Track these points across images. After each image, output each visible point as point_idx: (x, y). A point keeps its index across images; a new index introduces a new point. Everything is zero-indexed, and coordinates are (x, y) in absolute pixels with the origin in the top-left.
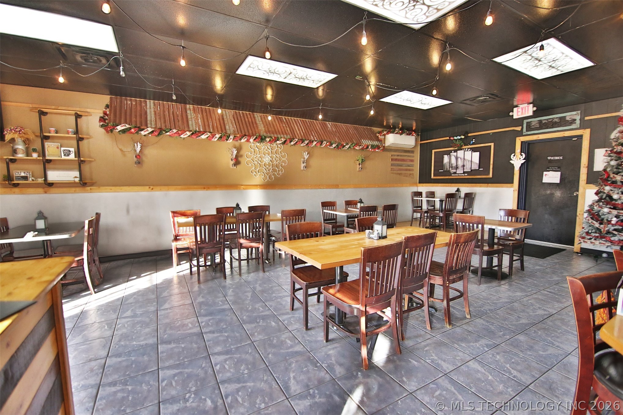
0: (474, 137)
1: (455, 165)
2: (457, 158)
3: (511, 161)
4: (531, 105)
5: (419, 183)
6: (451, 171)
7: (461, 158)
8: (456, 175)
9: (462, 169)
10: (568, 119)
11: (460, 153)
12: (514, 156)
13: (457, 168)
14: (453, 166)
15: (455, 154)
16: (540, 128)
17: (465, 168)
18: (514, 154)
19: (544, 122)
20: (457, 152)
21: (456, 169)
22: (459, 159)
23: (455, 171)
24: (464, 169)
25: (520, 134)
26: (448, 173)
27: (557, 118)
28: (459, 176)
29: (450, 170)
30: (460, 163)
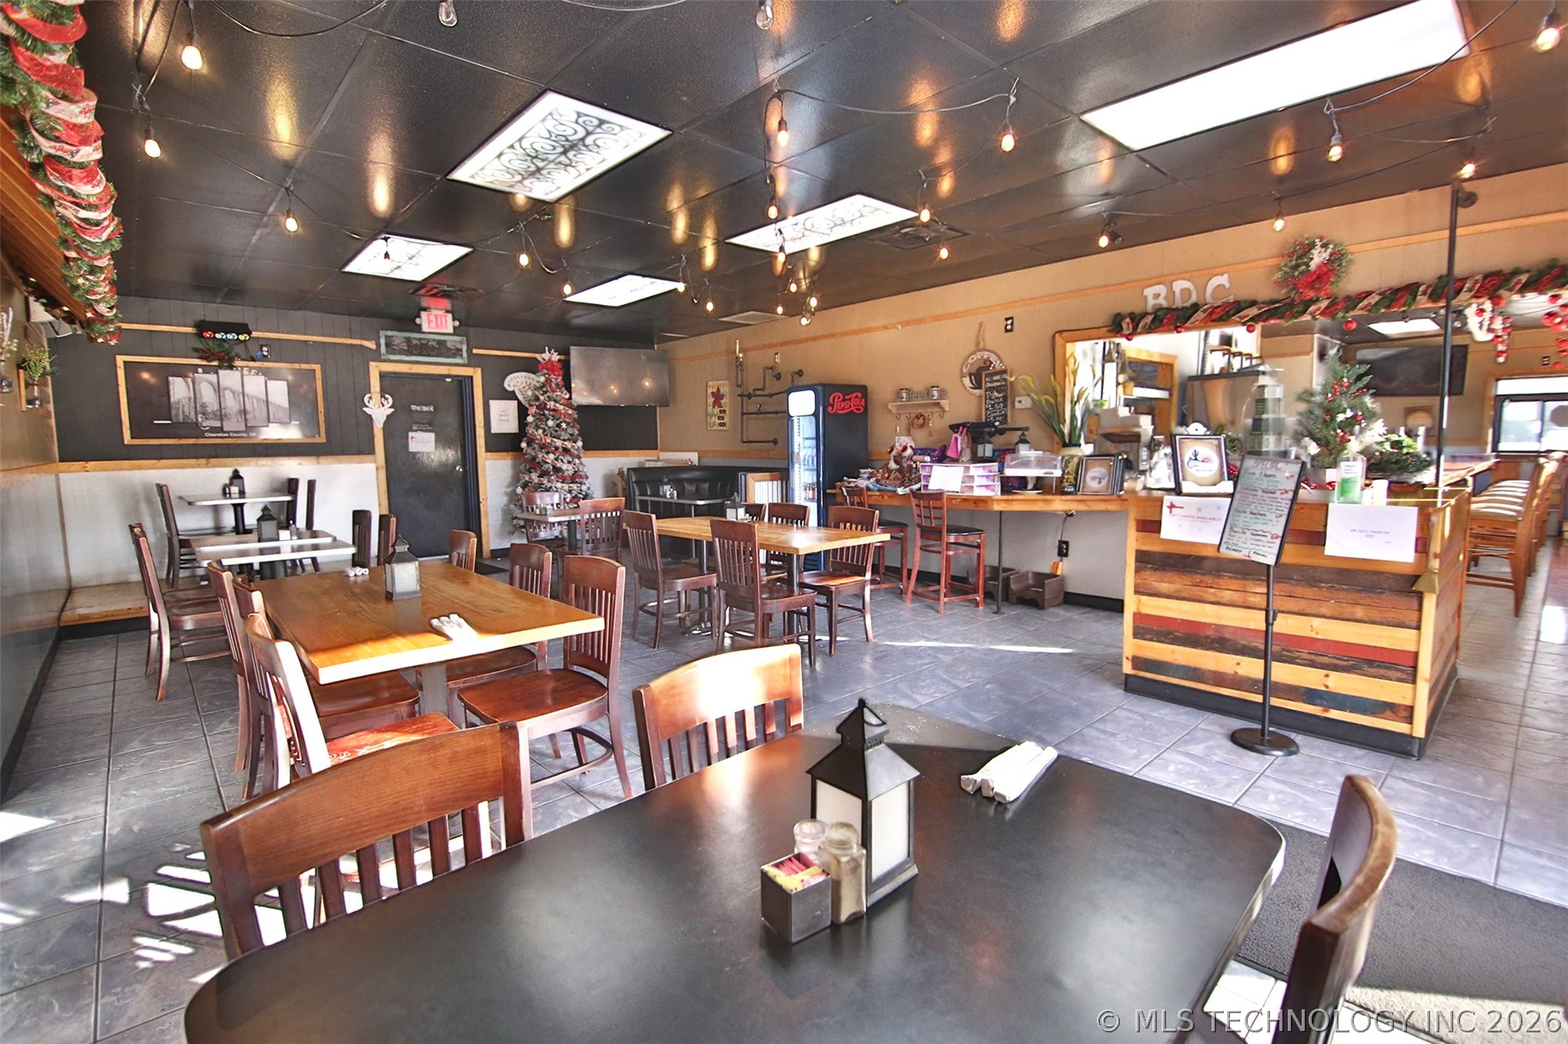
0: (268, 342)
1: (216, 407)
2: (218, 390)
3: (365, 409)
4: (450, 316)
5: (61, 460)
6: (205, 424)
7: (233, 393)
8: (221, 435)
9: (241, 419)
10: (449, 345)
11: (229, 378)
12: (370, 398)
13: (221, 416)
14: (209, 410)
15: (212, 377)
16: (409, 353)
17: (248, 417)
18: (368, 395)
19: (414, 342)
20: (217, 373)
21: (222, 420)
22: (228, 395)
23: (217, 424)
24: (246, 420)
25: (376, 356)
26: (194, 429)
27: (434, 340)
28: (229, 437)
29: (200, 420)
30: (231, 404)
